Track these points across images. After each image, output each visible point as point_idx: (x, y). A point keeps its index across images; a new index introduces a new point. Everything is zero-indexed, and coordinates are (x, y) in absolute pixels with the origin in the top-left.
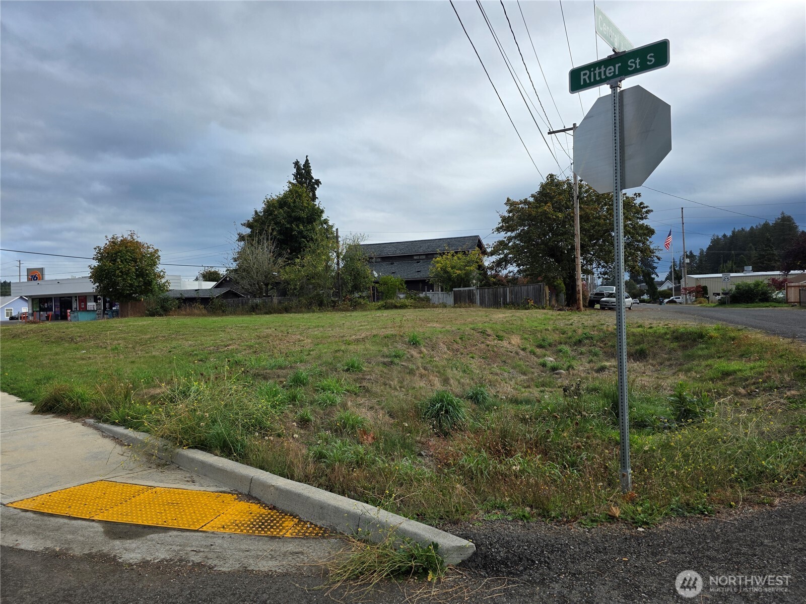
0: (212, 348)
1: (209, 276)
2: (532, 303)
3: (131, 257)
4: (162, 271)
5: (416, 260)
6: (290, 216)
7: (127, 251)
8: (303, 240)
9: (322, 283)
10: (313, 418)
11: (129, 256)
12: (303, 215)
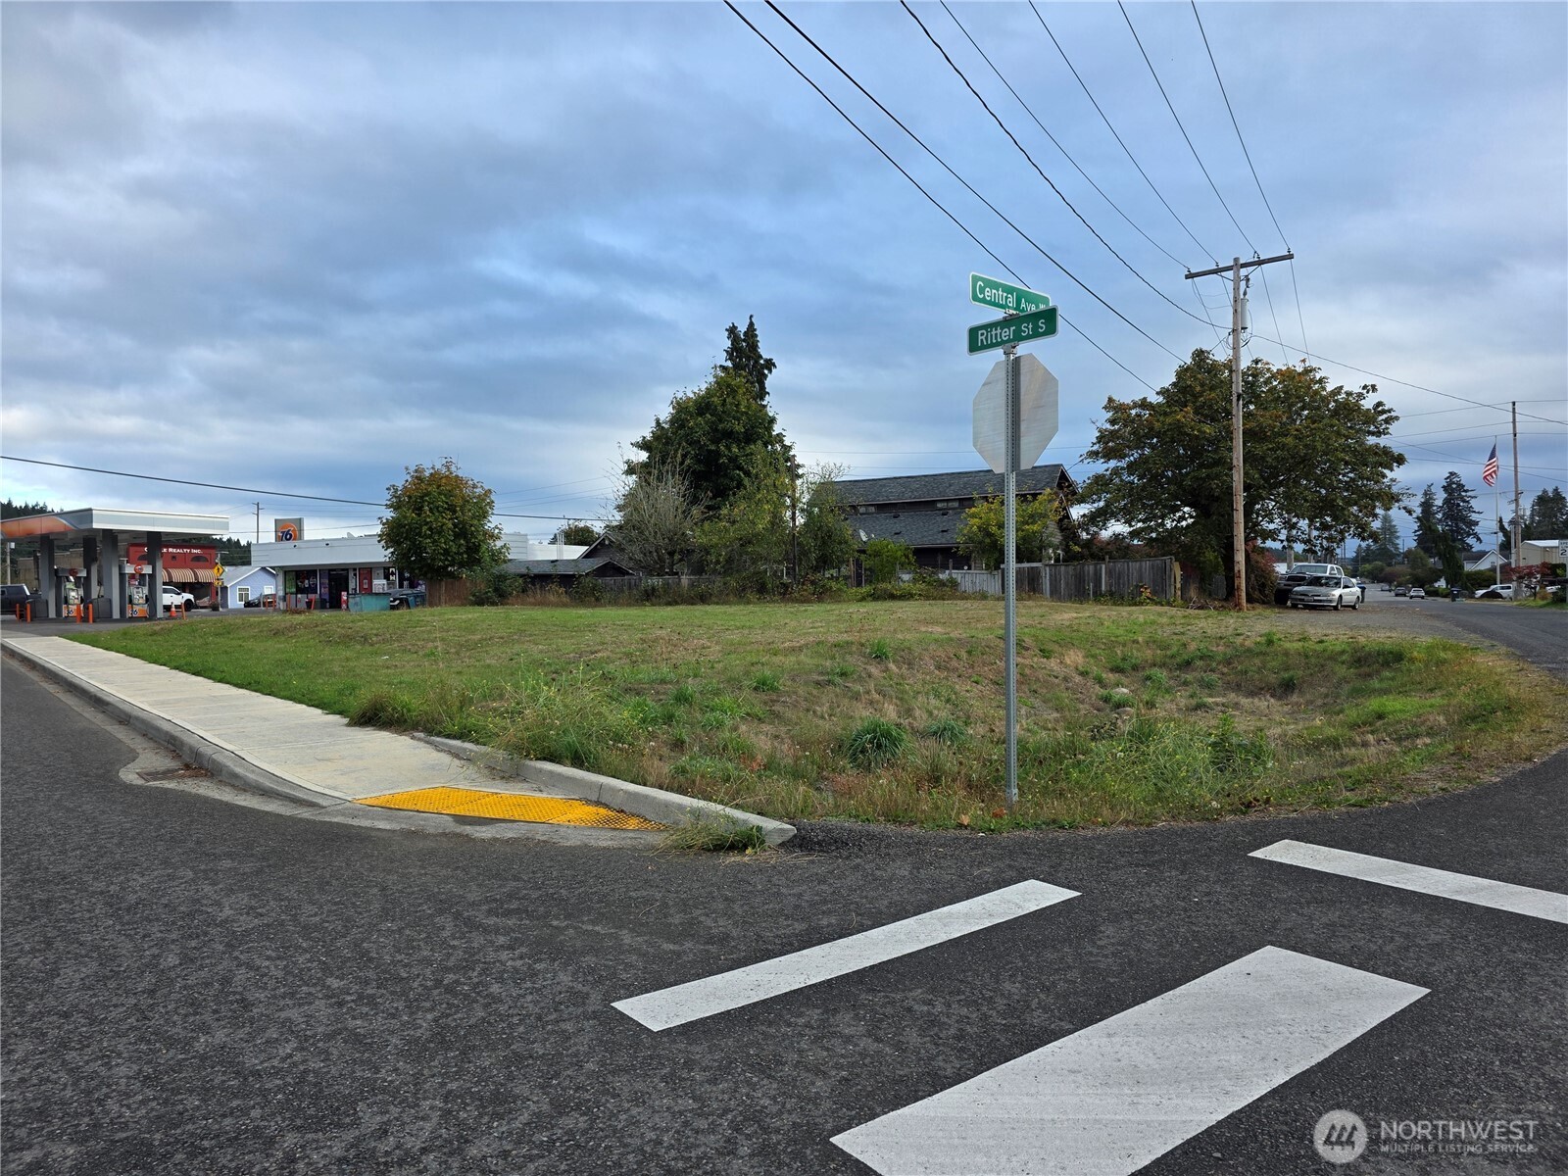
0: (572, 655)
1: (575, 536)
2: (1147, 593)
3: (447, 503)
4: (496, 527)
5: (940, 510)
6: (716, 430)
7: (440, 494)
8: (738, 472)
9: (764, 553)
10: (687, 740)
11: (443, 502)
12: (739, 428)
